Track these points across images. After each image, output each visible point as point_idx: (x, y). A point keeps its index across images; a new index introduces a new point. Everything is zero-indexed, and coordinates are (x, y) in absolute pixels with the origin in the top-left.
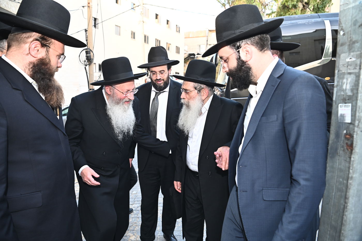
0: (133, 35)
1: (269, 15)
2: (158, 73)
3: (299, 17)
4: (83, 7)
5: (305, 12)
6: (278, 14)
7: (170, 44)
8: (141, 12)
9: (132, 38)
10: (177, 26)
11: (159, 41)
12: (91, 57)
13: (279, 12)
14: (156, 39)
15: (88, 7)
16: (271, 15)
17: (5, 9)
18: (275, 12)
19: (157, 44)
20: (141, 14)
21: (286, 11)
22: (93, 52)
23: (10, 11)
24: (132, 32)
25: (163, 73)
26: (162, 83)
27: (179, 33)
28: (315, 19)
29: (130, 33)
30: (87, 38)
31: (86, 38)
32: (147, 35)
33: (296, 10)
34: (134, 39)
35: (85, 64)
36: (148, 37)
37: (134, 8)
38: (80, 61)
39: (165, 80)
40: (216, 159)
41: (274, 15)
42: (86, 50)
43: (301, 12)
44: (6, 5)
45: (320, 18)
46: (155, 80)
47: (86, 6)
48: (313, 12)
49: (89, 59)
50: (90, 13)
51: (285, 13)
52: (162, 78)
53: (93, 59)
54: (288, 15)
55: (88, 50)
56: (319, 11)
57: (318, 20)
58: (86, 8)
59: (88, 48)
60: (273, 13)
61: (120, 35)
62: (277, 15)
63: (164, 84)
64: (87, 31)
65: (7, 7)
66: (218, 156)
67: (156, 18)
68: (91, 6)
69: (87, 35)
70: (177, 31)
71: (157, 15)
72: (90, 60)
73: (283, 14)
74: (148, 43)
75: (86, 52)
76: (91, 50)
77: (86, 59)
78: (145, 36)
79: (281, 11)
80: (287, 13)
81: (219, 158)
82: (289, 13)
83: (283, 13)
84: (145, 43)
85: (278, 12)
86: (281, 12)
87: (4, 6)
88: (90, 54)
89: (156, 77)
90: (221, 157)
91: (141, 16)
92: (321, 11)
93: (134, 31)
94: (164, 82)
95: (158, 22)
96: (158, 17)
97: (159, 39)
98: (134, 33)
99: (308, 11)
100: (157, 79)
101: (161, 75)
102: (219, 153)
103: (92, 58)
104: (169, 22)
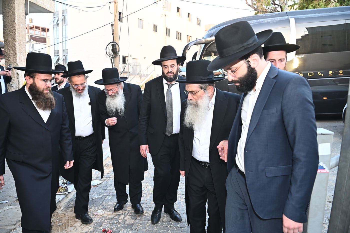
0: (155, 28)
1: (291, 6)
2: (169, 67)
3: (266, 16)
4: (110, 2)
5: (330, 3)
6: (301, 5)
7: (191, 37)
8: (164, 6)
9: (154, 31)
10: (198, 19)
11: (180, 33)
12: (116, 50)
13: (302, 3)
14: (177, 32)
15: (115, 3)
16: (293, 7)
17: (41, 6)
18: (297, 4)
19: (178, 37)
20: (163, 8)
21: (309, 2)
22: (118, 45)
23: (45, 8)
24: (154, 25)
25: (173, 67)
26: (172, 75)
27: (200, 25)
28: (281, 18)
29: (153, 26)
30: (114, 32)
31: (112, 32)
32: (169, 27)
33: (319, 1)
34: (156, 32)
35: (111, 57)
36: (169, 30)
37: (157, 3)
38: (107, 53)
39: (175, 73)
40: (219, 152)
41: (296, 7)
42: (112, 43)
43: (325, 3)
44: (42, 3)
45: (287, 16)
46: (167, 73)
47: (112, 2)
48: (337, 3)
49: (115, 51)
50: (116, 7)
51: (308, 4)
52: (172, 71)
53: (118, 52)
54: (311, 6)
55: (114, 43)
56: (344, 2)
57: (284, 18)
58: (113, 3)
59: (114, 41)
60: (295, 4)
61: (143, 29)
62: (299, 7)
63: (174, 76)
64: (113, 25)
65: (43, 4)
66: (220, 149)
67: (178, 11)
68: (117, 2)
69: (114, 29)
70: (198, 23)
71: (178, 9)
72: (116, 53)
73: (306, 6)
74: (169, 36)
75: (112, 45)
76: (117, 43)
77: (112, 52)
78: (167, 29)
79: (304, 2)
80: (310, 4)
81: (221, 151)
82: (313, 4)
83: (306, 4)
84: (167, 36)
85: (300, 4)
86: (304, 4)
87: (40, 4)
88: (116, 47)
89: (168, 70)
90: (223, 150)
91: (164, 9)
92: (346, 2)
93: (156, 24)
94: (174, 75)
95: (179, 15)
96: (180, 10)
97: (180, 32)
98: (156, 26)
99: (333, 2)
100: (169, 72)
101: (172, 69)
102: (221, 147)
103: (118, 50)
104: (190, 15)
